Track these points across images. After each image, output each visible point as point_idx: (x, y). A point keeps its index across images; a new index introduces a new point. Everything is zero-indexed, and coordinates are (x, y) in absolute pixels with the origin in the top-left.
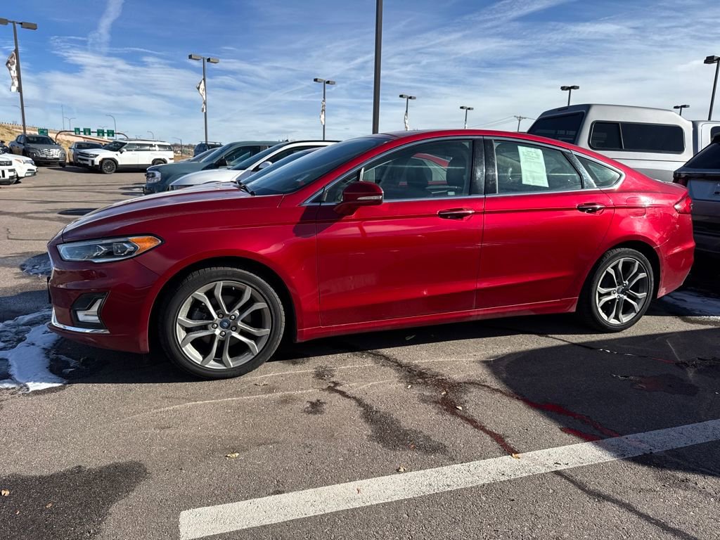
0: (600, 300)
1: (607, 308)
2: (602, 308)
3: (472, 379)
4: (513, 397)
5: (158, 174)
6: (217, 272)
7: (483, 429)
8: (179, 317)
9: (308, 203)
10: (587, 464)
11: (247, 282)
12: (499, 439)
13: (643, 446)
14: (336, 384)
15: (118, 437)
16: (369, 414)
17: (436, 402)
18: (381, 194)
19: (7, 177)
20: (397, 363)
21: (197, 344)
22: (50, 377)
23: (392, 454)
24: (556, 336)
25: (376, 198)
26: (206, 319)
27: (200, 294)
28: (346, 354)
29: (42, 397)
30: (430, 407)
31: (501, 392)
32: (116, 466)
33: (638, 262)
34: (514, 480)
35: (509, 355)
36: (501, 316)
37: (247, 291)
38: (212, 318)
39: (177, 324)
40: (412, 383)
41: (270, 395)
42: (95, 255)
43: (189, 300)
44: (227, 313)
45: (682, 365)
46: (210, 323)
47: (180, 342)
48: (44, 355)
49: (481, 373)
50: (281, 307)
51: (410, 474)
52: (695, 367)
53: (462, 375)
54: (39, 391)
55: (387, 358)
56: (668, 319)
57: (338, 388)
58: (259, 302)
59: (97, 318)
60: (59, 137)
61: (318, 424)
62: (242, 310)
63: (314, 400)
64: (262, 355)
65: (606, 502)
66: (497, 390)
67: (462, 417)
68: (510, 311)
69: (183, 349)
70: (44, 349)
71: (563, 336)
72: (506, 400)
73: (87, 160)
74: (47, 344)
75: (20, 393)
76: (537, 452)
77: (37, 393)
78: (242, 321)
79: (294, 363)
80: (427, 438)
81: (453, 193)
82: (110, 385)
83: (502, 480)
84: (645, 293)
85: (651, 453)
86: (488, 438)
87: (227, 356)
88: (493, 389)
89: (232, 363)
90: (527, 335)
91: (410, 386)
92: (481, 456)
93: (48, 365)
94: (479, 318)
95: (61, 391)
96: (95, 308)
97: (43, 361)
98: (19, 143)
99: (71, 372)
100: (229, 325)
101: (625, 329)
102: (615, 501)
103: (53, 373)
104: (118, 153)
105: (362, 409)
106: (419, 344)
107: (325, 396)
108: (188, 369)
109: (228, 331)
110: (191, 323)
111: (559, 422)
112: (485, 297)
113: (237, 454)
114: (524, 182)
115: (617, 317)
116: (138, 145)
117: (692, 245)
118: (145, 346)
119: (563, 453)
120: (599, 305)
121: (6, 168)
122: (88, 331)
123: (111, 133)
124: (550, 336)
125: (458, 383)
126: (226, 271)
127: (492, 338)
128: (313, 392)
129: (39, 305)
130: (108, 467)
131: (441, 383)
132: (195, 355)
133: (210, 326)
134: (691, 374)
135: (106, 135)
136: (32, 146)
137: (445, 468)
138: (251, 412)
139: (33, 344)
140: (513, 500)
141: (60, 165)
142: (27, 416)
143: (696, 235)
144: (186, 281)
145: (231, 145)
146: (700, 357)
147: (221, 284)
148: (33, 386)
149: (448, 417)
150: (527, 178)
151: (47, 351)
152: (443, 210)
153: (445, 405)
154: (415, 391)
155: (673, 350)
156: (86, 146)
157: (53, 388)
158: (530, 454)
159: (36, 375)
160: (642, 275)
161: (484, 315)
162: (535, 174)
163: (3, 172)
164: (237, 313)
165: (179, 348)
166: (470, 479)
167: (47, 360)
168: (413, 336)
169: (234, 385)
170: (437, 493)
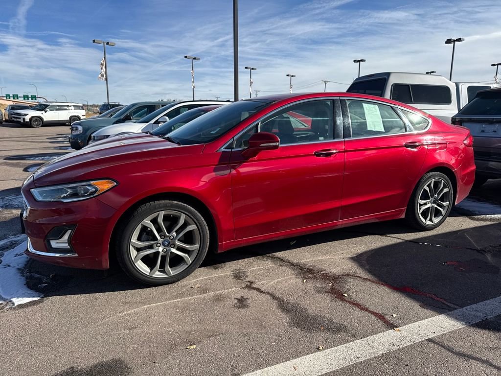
0: (420, 209)
1: (425, 214)
2: (421, 214)
3: (347, 271)
4: (379, 283)
5: (80, 128)
6: (159, 205)
7: (367, 310)
8: (132, 241)
9: (222, 149)
10: (447, 331)
11: (182, 211)
12: (380, 317)
13: (480, 314)
14: (251, 283)
15: (97, 339)
16: (283, 306)
17: (327, 292)
18: (278, 142)
20: (290, 263)
21: (145, 260)
22: (29, 292)
23: (309, 336)
24: (392, 235)
25: (274, 144)
26: (152, 240)
27: (147, 222)
28: (252, 258)
29: (26, 310)
30: (325, 296)
31: (370, 280)
32: (102, 365)
33: (443, 181)
34: (403, 348)
35: (366, 253)
36: (357, 224)
37: (182, 217)
38: (156, 239)
39: (131, 246)
40: (306, 278)
41: (205, 295)
42: (62, 196)
43: (140, 227)
44: (167, 235)
45: (481, 251)
46: (155, 243)
47: (133, 260)
48: (20, 274)
49: (352, 267)
50: (207, 227)
51: (328, 351)
52: (491, 252)
53: (339, 269)
54: (23, 305)
55: (282, 260)
56: (460, 218)
57: (254, 286)
58: (190, 225)
59: (67, 244)
61: (248, 316)
62: (178, 232)
63: (239, 297)
64: (194, 264)
65: (471, 361)
66: (367, 279)
67: (350, 302)
69: (136, 264)
70: (18, 269)
71: (397, 235)
72: (375, 286)
73: (20, 118)
74: (20, 265)
75: (8, 307)
76: (410, 325)
77: (21, 306)
78: (178, 240)
79: (216, 268)
80: (330, 321)
81: (322, 138)
82: (79, 295)
83: (394, 350)
84: (448, 202)
85: (487, 319)
86: (373, 318)
87: (168, 268)
88: (364, 279)
89: (172, 272)
90: (373, 236)
91: (305, 281)
92: (373, 332)
93: (25, 282)
94: (343, 226)
95: (41, 304)
96: (66, 237)
97: (20, 279)
99: (45, 287)
100: (169, 244)
101: (436, 227)
102: (477, 359)
103: (31, 289)
104: (43, 112)
105: (276, 301)
106: (301, 247)
107: (246, 293)
108: (140, 279)
109: (168, 249)
110: (141, 244)
111: (417, 300)
113: (195, 346)
114: (369, 129)
115: (431, 220)
116: (58, 106)
117: (473, 168)
118: (106, 264)
119: (428, 325)
120: (420, 212)
122: (58, 255)
123: (33, 97)
124: (388, 235)
125: (339, 276)
126: (166, 204)
127: (350, 240)
128: (236, 291)
129: (6, 233)
130: (96, 366)
131: (326, 277)
132: (144, 268)
133: (155, 245)
134: (489, 257)
135: (30, 99)
137: (351, 343)
138: (195, 310)
139: (9, 266)
140: (407, 365)
142: (18, 327)
143: (476, 161)
144: (136, 213)
145: (133, 105)
146: (491, 245)
147: (162, 213)
148: (18, 301)
149: (340, 303)
150: (370, 125)
151: (21, 271)
152: (317, 151)
153: (335, 294)
154: (310, 285)
155: (472, 241)
156: (17, 107)
157: (33, 301)
158: (406, 327)
159: (18, 291)
160: (446, 190)
161: (346, 223)
162: (376, 123)
164: (174, 234)
165: (132, 264)
166: (372, 351)
167: (23, 278)
168: (295, 242)
169: (175, 288)
170: (352, 365)
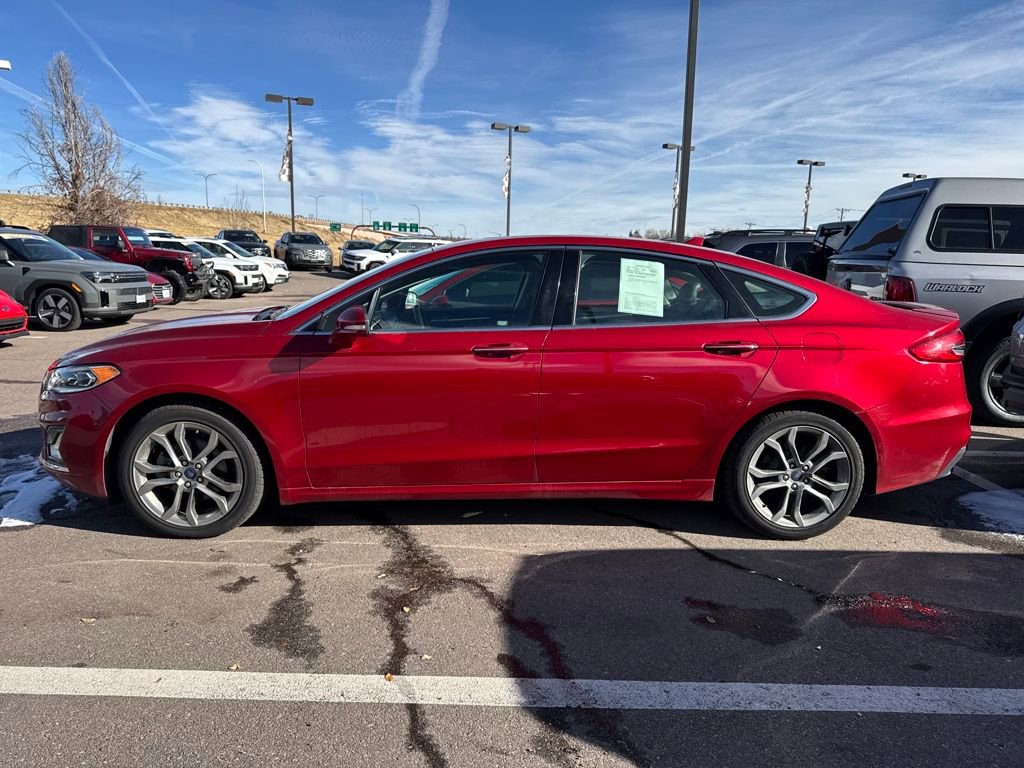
0: (757, 486)
2: (761, 499)
4: (497, 605)
6: (177, 411)
7: (399, 638)
8: (136, 461)
10: (468, 703)
11: (213, 426)
12: (401, 654)
14: (300, 562)
16: (287, 602)
19: (250, 284)
20: (410, 545)
23: (251, 649)
26: (167, 466)
27: (160, 435)
30: (371, 603)
33: (826, 435)
37: (213, 436)
38: (173, 464)
39: (135, 468)
40: (392, 572)
41: (212, 563)
43: (148, 441)
44: (189, 459)
46: (173, 471)
47: (138, 490)
48: (55, 492)
49: (500, 570)
50: (257, 457)
54: (6, 528)
55: (404, 537)
57: (296, 566)
58: (226, 450)
59: (61, 454)
60: (356, 233)
61: (217, 604)
62: (209, 457)
64: (234, 517)
65: (418, 751)
67: (394, 621)
68: (595, 491)
69: (141, 496)
72: (482, 608)
73: (353, 264)
80: (316, 639)
81: (504, 323)
84: (847, 484)
85: (579, 707)
87: (192, 512)
89: (198, 521)
91: (384, 575)
93: (47, 502)
95: (25, 531)
96: (59, 443)
97: (47, 497)
98: (283, 242)
99: (57, 512)
100: (195, 475)
101: (808, 536)
102: (431, 753)
103: (39, 512)
104: (389, 254)
105: (288, 595)
107: (267, 574)
109: (193, 483)
110: (150, 468)
111: (512, 646)
112: (553, 467)
113: (94, 620)
114: (621, 309)
115: (790, 515)
118: (103, 491)
119: (456, 685)
120: (754, 495)
121: (249, 274)
123: (414, 227)
126: (189, 411)
128: (261, 567)
133: (172, 474)
135: (408, 230)
136: (295, 245)
137: (286, 675)
140: (309, 725)
141: (327, 270)
144: (143, 419)
147: (183, 425)
149: (377, 618)
150: (627, 302)
153: (395, 604)
154: (382, 582)
155: (851, 575)
156: (358, 246)
157: (22, 526)
158: (410, 678)
160: (837, 455)
161: (553, 491)
162: (643, 299)
163: (246, 278)
164: (204, 460)
165: (136, 496)
167: (51, 497)
168: (478, 514)
